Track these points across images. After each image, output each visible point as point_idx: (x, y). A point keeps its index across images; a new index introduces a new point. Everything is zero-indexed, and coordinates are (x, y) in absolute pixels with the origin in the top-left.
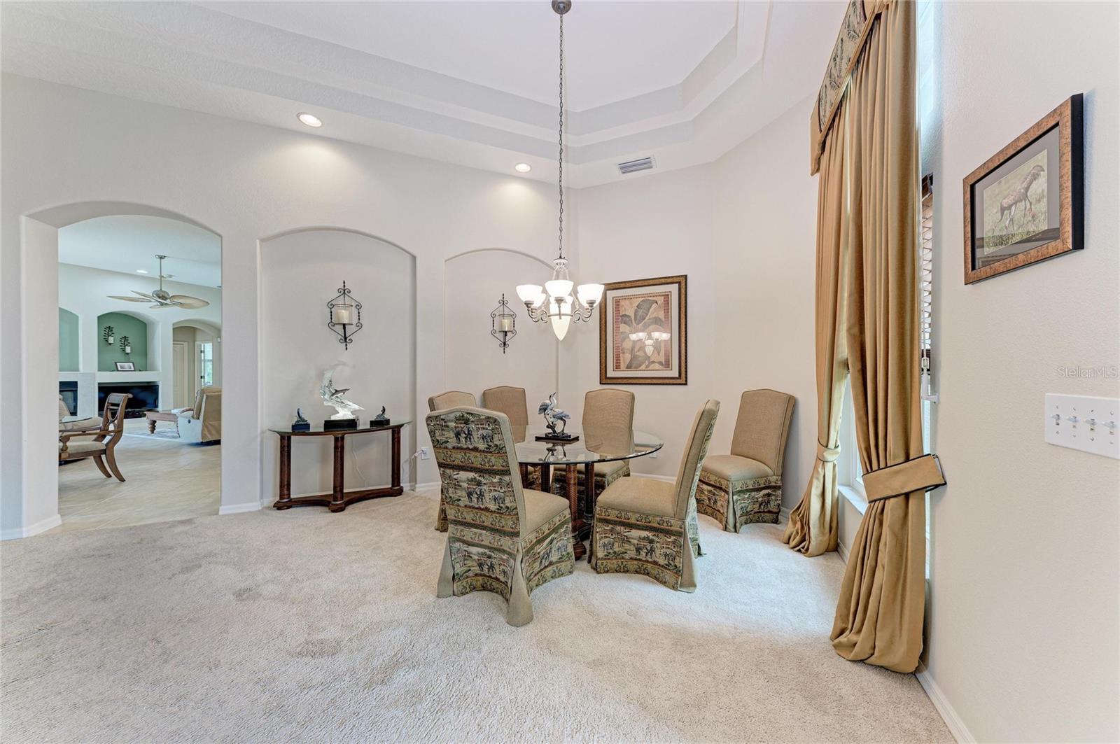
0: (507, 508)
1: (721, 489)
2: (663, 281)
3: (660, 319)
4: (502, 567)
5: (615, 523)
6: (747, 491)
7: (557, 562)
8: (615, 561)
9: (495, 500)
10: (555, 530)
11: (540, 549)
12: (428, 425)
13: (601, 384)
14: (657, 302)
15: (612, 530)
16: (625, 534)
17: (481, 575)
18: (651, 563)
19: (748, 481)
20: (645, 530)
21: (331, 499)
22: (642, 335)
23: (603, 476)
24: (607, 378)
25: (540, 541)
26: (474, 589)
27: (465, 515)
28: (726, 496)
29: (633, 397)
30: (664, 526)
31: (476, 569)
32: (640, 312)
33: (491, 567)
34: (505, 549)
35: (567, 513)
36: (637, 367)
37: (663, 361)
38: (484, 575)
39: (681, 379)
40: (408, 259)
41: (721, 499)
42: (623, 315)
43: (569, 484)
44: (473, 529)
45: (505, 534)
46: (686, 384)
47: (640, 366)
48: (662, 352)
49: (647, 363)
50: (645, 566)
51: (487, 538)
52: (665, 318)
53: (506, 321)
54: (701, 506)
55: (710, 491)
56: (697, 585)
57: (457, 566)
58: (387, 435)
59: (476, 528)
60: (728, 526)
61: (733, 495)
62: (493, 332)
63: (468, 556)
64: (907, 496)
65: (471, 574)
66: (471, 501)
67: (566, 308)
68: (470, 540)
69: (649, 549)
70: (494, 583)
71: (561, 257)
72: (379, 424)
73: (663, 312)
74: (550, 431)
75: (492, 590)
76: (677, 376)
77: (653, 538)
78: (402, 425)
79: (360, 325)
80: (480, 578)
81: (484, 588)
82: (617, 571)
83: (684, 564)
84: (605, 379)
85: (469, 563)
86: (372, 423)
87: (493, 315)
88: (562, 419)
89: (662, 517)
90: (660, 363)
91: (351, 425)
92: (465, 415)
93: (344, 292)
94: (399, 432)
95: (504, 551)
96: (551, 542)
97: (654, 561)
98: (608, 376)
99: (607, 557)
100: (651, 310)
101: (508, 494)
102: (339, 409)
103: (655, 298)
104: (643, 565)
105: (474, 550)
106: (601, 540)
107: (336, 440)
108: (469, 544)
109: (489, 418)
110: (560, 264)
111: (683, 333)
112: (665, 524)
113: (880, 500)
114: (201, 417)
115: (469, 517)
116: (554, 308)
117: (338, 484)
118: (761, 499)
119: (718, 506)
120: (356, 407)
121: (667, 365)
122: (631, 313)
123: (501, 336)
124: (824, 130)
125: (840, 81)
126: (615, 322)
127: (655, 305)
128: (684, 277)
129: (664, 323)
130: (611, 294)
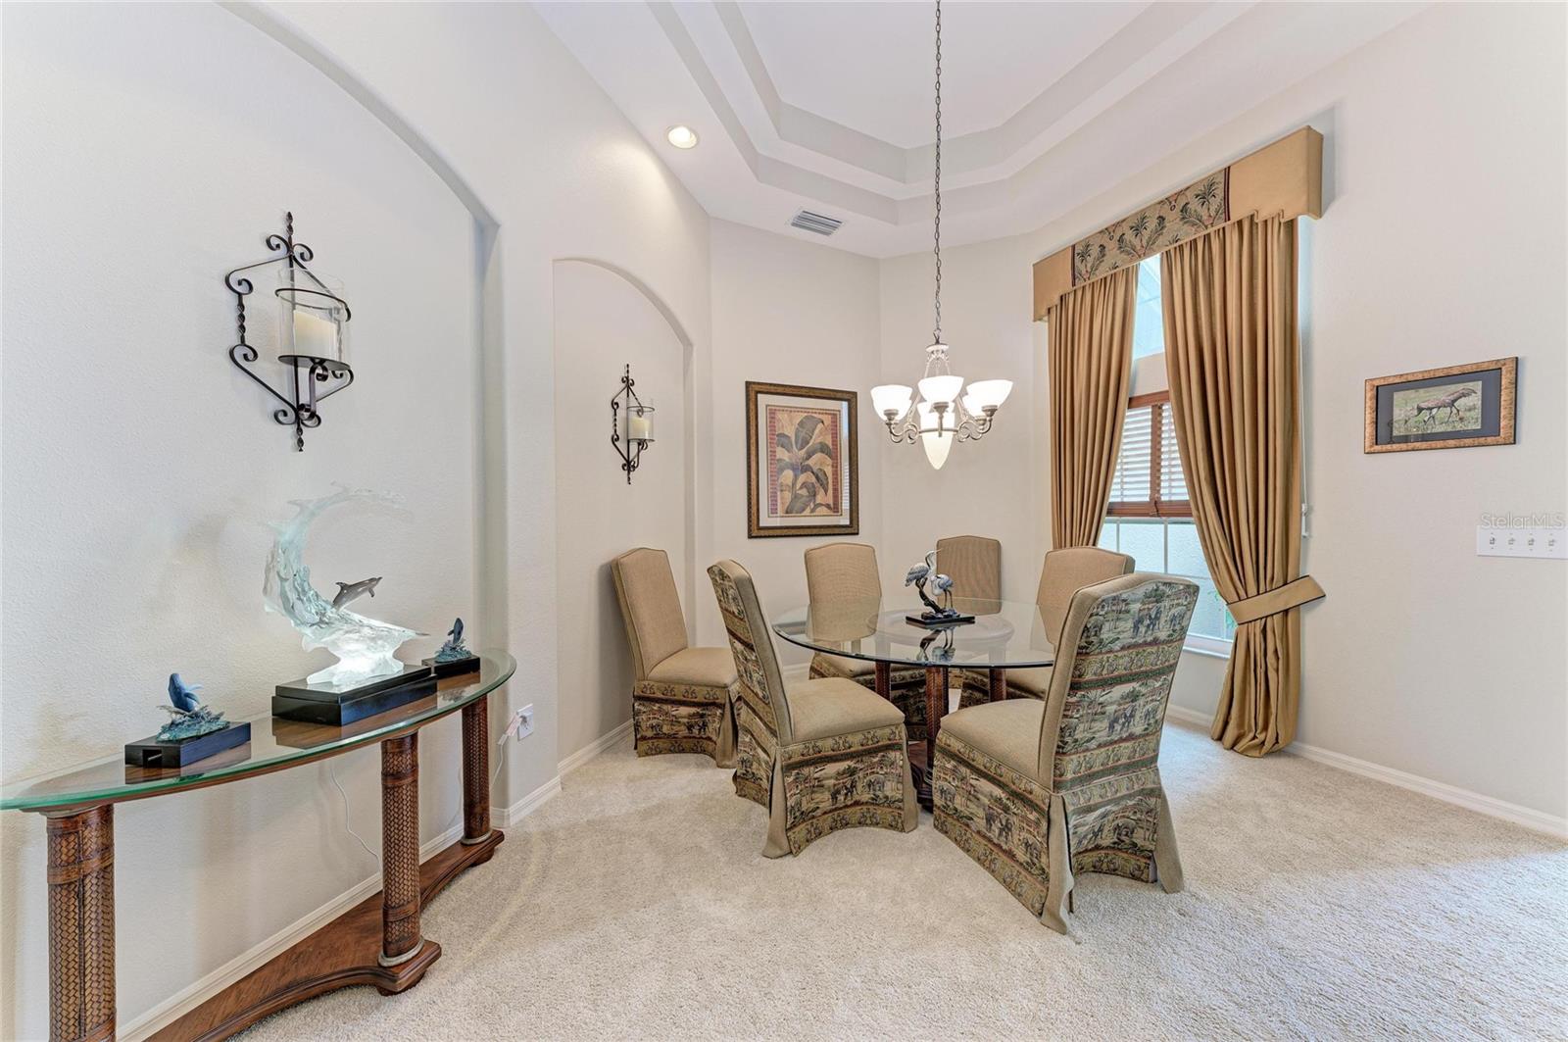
2: (831, 394)
3: (827, 447)
13: (750, 537)
14: (822, 422)
24: (760, 529)
32: (803, 433)
36: (800, 512)
37: (831, 502)
39: (852, 528)
42: (780, 434)
47: (804, 510)
48: (830, 492)
49: (811, 506)
52: (832, 444)
62: (615, 438)
64: (1286, 612)
67: (949, 420)
71: (937, 342)
73: (830, 437)
76: (847, 523)
84: (755, 530)
90: (828, 506)
93: (291, 251)
98: (761, 525)
100: (816, 432)
103: (820, 416)
111: (854, 467)
113: (1261, 619)
116: (929, 420)
121: (837, 509)
122: (792, 435)
124: (1080, 284)
125: (1146, 252)
126: (770, 443)
127: (820, 426)
128: (855, 394)
129: (832, 452)
130: (764, 400)
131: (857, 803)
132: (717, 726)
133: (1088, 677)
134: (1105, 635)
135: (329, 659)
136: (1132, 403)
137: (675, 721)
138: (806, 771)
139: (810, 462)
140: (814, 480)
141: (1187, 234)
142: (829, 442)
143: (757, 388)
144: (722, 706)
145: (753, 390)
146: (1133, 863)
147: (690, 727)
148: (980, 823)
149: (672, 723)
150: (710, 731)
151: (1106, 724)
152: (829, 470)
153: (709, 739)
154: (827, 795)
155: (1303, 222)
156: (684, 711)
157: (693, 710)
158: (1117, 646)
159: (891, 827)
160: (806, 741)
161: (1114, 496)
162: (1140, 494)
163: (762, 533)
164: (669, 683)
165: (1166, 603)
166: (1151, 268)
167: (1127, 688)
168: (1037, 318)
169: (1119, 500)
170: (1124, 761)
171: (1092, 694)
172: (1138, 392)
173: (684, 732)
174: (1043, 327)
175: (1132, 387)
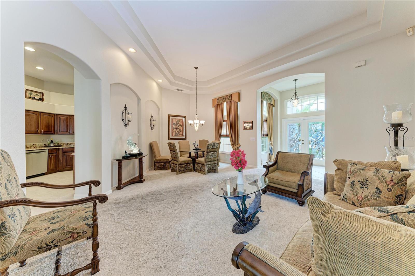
2: (182, 116)
32: (177, 123)
39: (186, 138)
42: (173, 123)
47: (177, 135)
48: (182, 132)
53: (154, 122)
64: (237, 148)
67: (198, 125)
74: (196, 148)
84: (170, 139)
87: (150, 120)
90: (181, 135)
93: (126, 108)
102: (135, 150)
103: (180, 120)
111: (186, 128)
113: (235, 149)
116: (195, 125)
124: (218, 104)
125: (225, 102)
126: (172, 125)
127: (180, 122)
128: (186, 116)
129: (182, 126)
130: (171, 117)
131: (187, 170)
132: (168, 165)
133: (208, 151)
134: (209, 147)
135: (132, 151)
136: (224, 121)
137: (161, 165)
138: (181, 165)
139: (178, 128)
140: (179, 130)
141: (228, 101)
142: (182, 124)
143: (170, 115)
144: (168, 162)
145: (169, 116)
146: (214, 171)
147: (163, 166)
148: (200, 169)
149: (160, 165)
150: (166, 166)
151: (210, 156)
152: (182, 129)
153: (166, 167)
154: (183, 168)
155: (238, 102)
156: (162, 163)
157: (164, 163)
158: (211, 148)
159: (191, 172)
160: (181, 162)
161: (222, 134)
162: (225, 134)
164: (160, 160)
165: (215, 145)
166: (225, 104)
167: (212, 153)
168: (213, 107)
169: (223, 134)
170: (213, 160)
171: (209, 153)
172: (225, 120)
173: (162, 166)
174: (214, 108)
175: (224, 119)
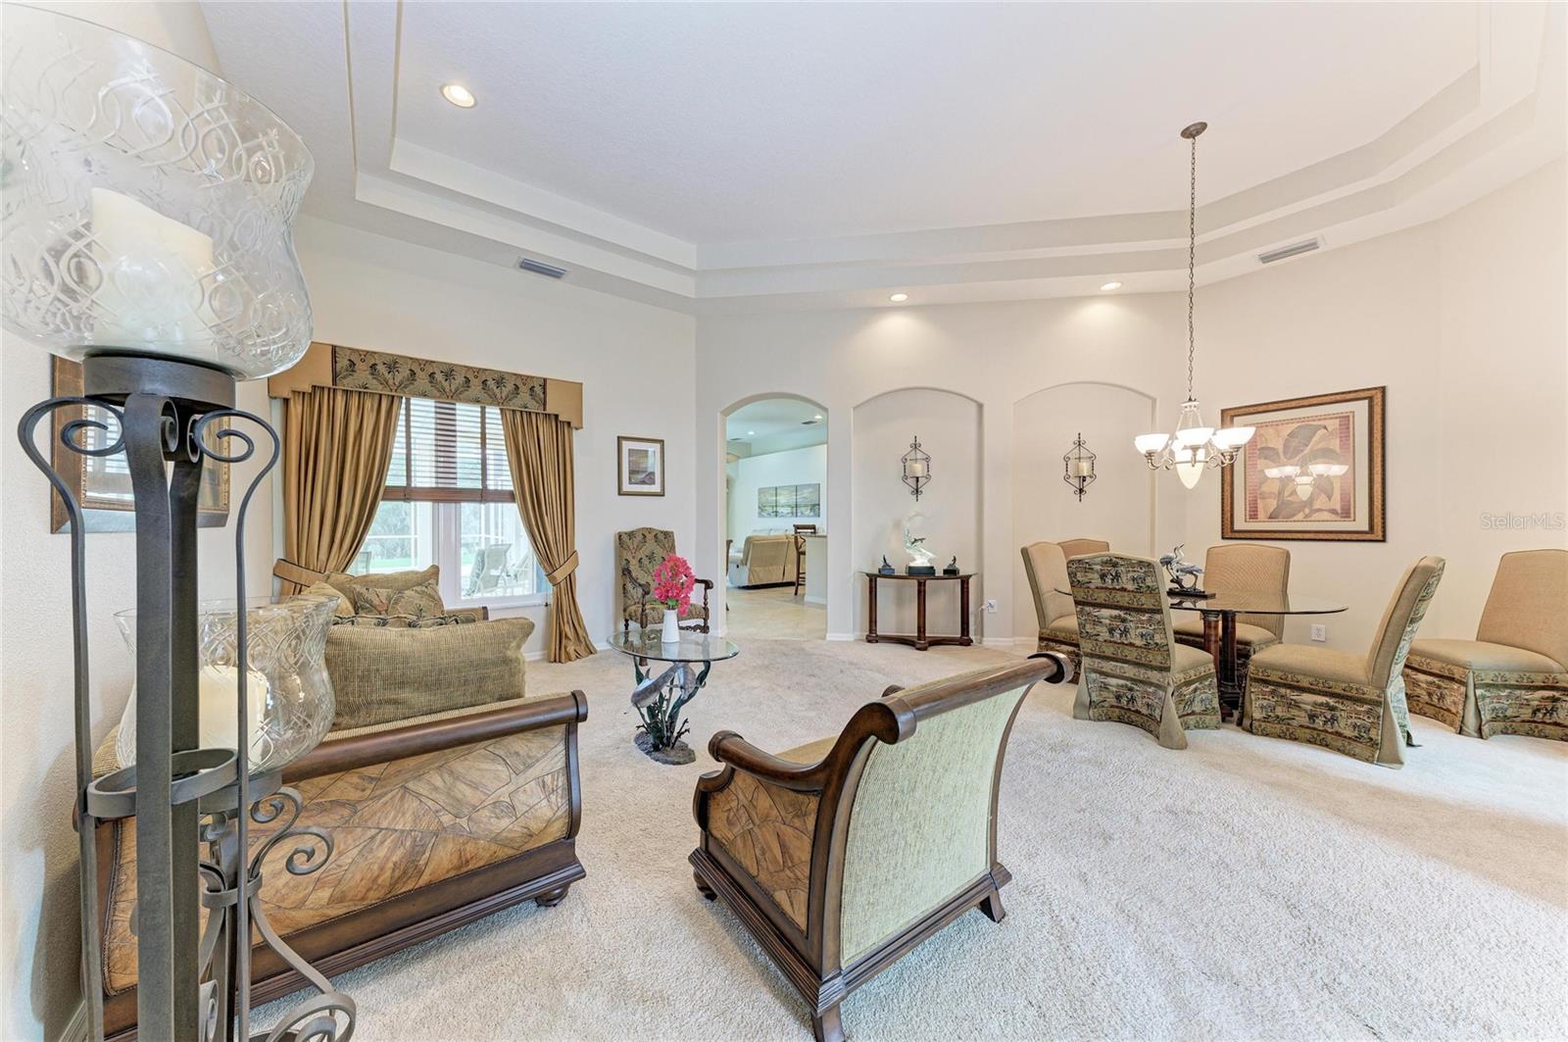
0: (1157, 644)
1: (1452, 679)
2: (1338, 397)
3: (1332, 451)
4: (1145, 700)
5: (1278, 685)
6: (1506, 687)
7: (1200, 714)
8: (1278, 726)
9: (1142, 636)
10: (1200, 679)
11: (1187, 691)
12: (1068, 567)
13: (1223, 538)
14: (1325, 428)
15: (1273, 692)
16: (1292, 697)
17: (1117, 707)
18: (1331, 733)
19: (1507, 673)
20: (1326, 696)
21: (915, 640)
22: (1289, 470)
23: (1248, 643)
24: (1233, 531)
25: (1188, 683)
26: (1110, 719)
27: (1104, 649)
28: (1463, 689)
29: (1288, 556)
30: (1354, 693)
31: (1114, 702)
32: (1294, 443)
33: (1132, 700)
34: (1153, 681)
35: (1212, 669)
36: (1288, 517)
37: (1338, 508)
38: (1122, 708)
39: (1376, 532)
40: (973, 408)
41: (1453, 696)
42: (1262, 448)
43: (1210, 641)
44: (1111, 662)
45: (1153, 668)
46: (1384, 540)
47: (1294, 515)
48: (1337, 496)
49: (1307, 511)
50: (1322, 737)
51: (1130, 671)
52: (1341, 448)
53: (1084, 464)
54: (1415, 703)
55: (1432, 683)
56: (1406, 763)
57: (1093, 695)
58: (958, 583)
59: (1117, 661)
60: (1464, 728)
61: (1475, 688)
62: (1067, 478)
63: (1105, 687)
65: (1106, 704)
66: (1113, 636)
68: (1109, 671)
69: (1329, 717)
70: (1132, 716)
71: (1190, 400)
72: (951, 573)
73: (1338, 440)
74: (1176, 586)
75: (1130, 723)
76: (1366, 528)
77: (1337, 705)
78: (971, 576)
79: (928, 477)
80: (1117, 710)
81: (1120, 720)
82: (1280, 737)
83: (1385, 739)
84: (1229, 531)
85: (1105, 694)
86: (945, 572)
87: (1067, 459)
88: (1191, 573)
89: (1349, 683)
90: (1333, 512)
91: (929, 572)
92: (1114, 559)
93: (916, 446)
94: (968, 583)
95: (1151, 684)
96: (1195, 690)
97: (1337, 732)
98: (1235, 529)
99: (1266, 719)
100: (1314, 439)
101: (1158, 631)
102: (916, 557)
103: (1322, 423)
104: (1318, 735)
105: (1113, 681)
106: (1257, 702)
107: (920, 584)
108: (1107, 675)
109: (1141, 562)
110: (1190, 406)
111: (1378, 469)
112: (1354, 691)
114: (748, 564)
115: (1109, 651)
117: (922, 625)
118: (1536, 703)
119: (1448, 702)
120: (931, 555)
121: (1346, 513)
122: (1279, 446)
123: (1076, 482)
126: (1250, 457)
130: (1241, 421)
143: (1232, 413)
163: (1237, 535)
